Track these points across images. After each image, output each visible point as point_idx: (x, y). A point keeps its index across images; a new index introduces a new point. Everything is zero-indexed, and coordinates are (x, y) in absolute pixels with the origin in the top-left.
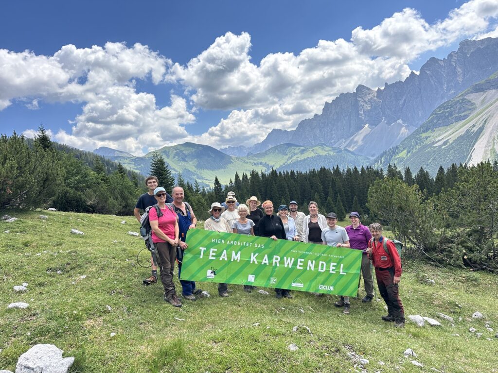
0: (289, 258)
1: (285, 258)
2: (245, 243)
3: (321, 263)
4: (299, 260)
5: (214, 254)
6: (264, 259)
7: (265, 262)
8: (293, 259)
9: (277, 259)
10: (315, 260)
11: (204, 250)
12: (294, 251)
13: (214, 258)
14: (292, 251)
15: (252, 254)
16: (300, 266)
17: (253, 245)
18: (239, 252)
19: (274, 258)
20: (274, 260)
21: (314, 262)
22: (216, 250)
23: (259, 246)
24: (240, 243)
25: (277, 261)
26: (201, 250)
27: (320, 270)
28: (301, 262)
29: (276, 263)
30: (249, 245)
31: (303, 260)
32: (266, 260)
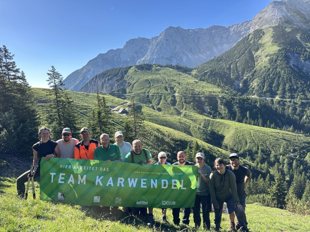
0: (133, 179)
1: (129, 179)
2: (90, 167)
3: (163, 181)
4: (142, 180)
5: (63, 178)
6: (109, 181)
7: (110, 183)
8: (136, 179)
9: (121, 180)
10: (157, 179)
11: (54, 175)
12: (137, 172)
13: (63, 182)
14: (135, 172)
15: (98, 177)
16: (144, 185)
17: (99, 169)
18: (85, 176)
19: (119, 180)
20: (119, 182)
21: (156, 180)
22: (64, 174)
23: (104, 170)
24: (86, 168)
25: (122, 182)
26: (51, 175)
27: (163, 187)
28: (144, 181)
29: (120, 184)
30: (95, 169)
31: (146, 180)
32: (110, 182)
